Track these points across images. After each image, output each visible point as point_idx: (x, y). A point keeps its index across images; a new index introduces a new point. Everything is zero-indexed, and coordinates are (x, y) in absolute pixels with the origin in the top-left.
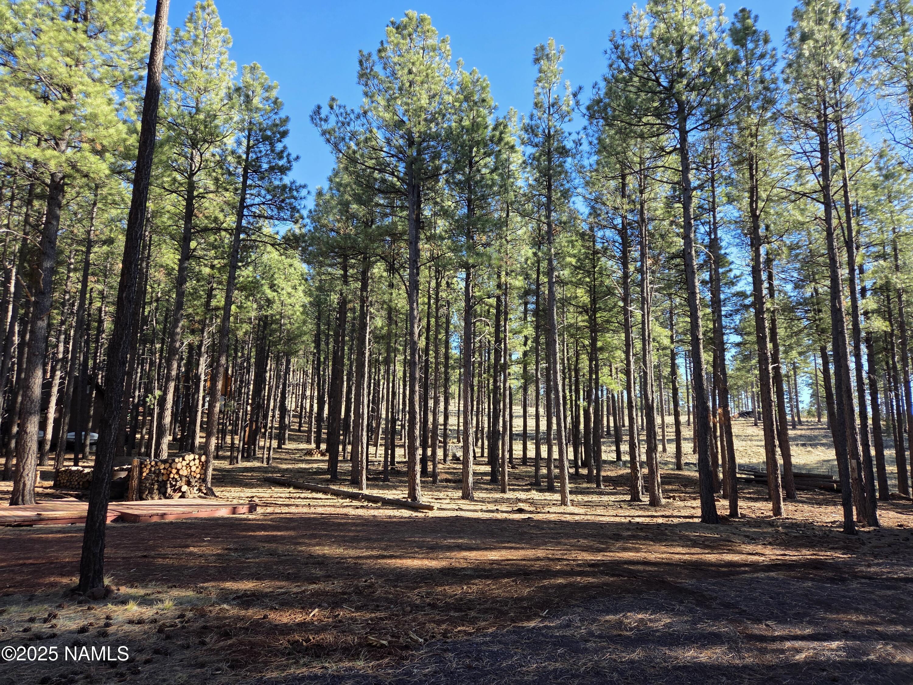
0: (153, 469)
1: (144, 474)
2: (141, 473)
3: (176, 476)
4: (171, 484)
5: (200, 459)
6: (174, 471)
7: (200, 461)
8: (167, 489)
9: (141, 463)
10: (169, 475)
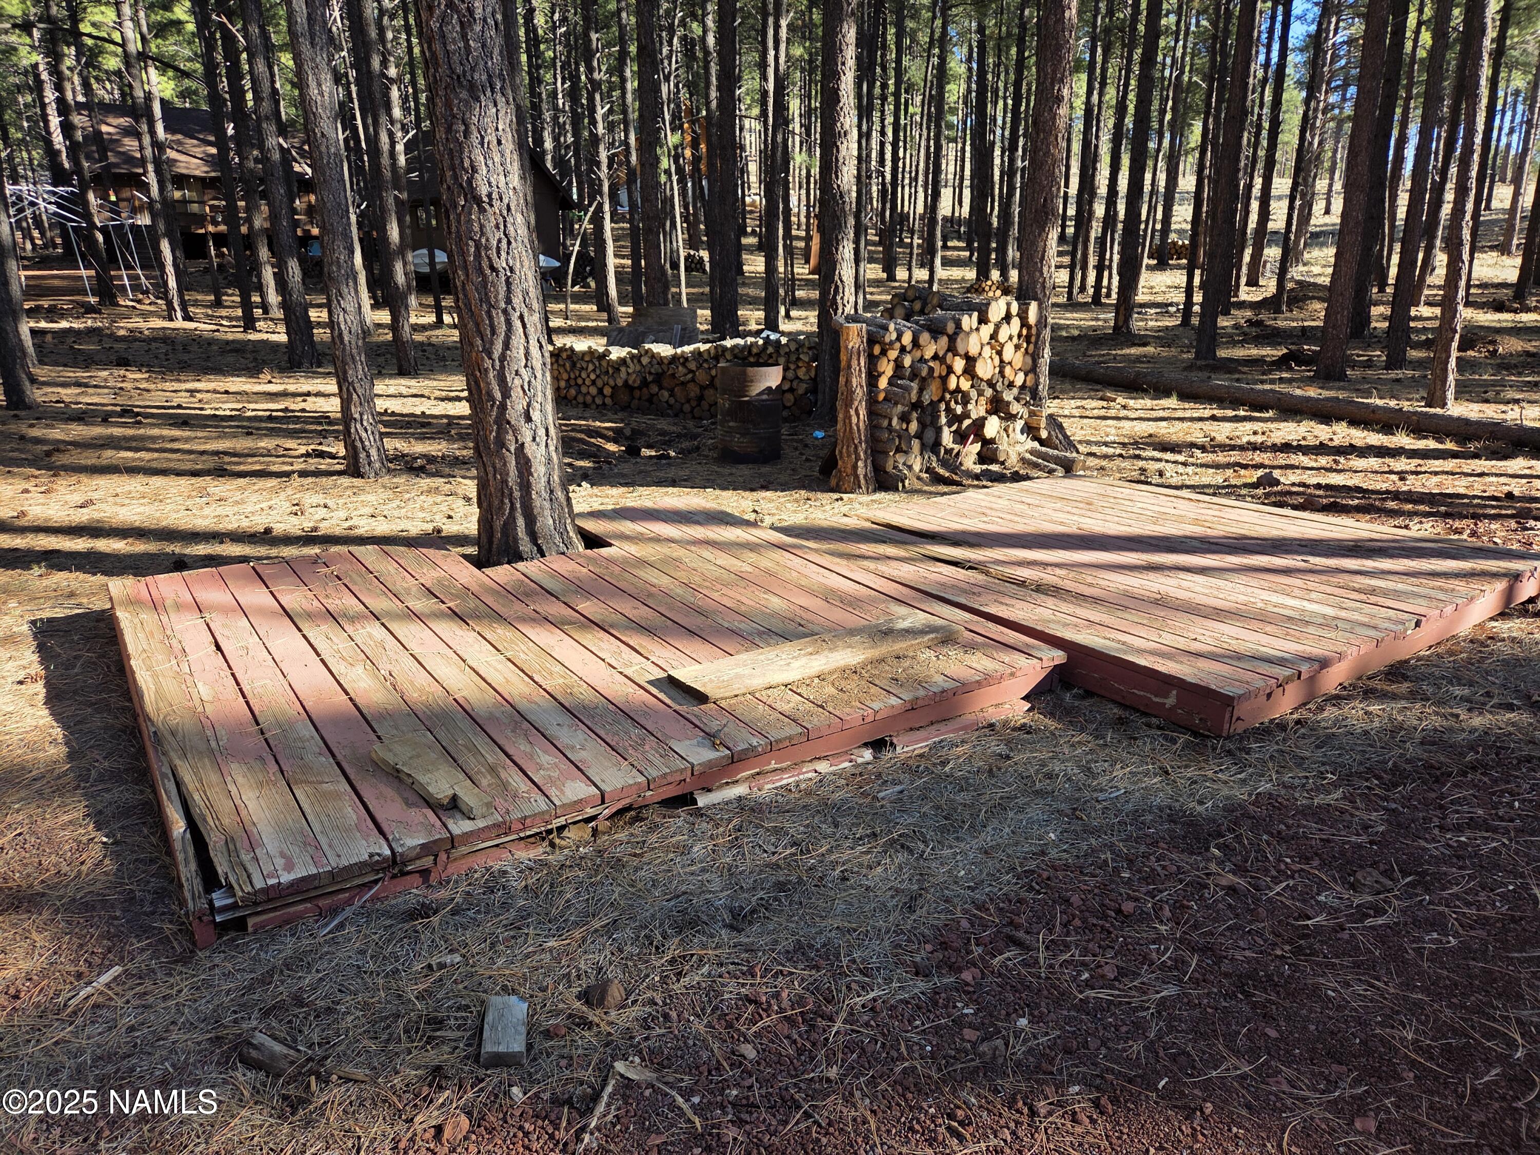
0: (907, 361)
1: (883, 383)
2: (873, 377)
3: (965, 385)
4: (948, 410)
5: (1023, 316)
6: (959, 364)
7: (1024, 323)
8: (939, 430)
9: (872, 340)
10: (944, 379)
